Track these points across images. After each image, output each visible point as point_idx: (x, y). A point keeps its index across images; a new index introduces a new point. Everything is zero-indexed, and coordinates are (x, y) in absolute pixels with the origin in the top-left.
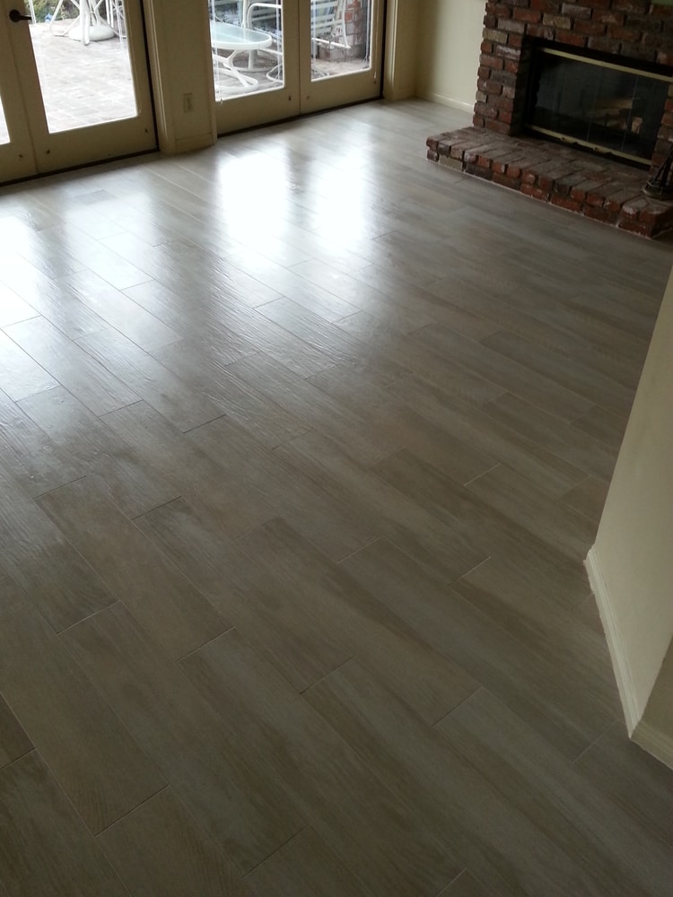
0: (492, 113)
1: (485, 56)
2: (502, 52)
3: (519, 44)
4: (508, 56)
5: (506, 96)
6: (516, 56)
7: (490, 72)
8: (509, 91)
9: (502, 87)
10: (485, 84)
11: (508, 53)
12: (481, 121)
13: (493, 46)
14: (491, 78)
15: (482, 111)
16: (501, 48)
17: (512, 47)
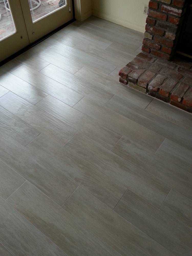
0: (156, 47)
1: (152, 11)
2: (166, 9)
3: (181, 6)
4: (171, 13)
5: (168, 38)
6: (178, 14)
7: (156, 21)
8: (171, 35)
9: (165, 32)
10: (152, 29)
11: (171, 11)
12: (148, 50)
13: (158, 5)
14: (157, 25)
15: (149, 44)
16: (165, 7)
17: (175, 7)
